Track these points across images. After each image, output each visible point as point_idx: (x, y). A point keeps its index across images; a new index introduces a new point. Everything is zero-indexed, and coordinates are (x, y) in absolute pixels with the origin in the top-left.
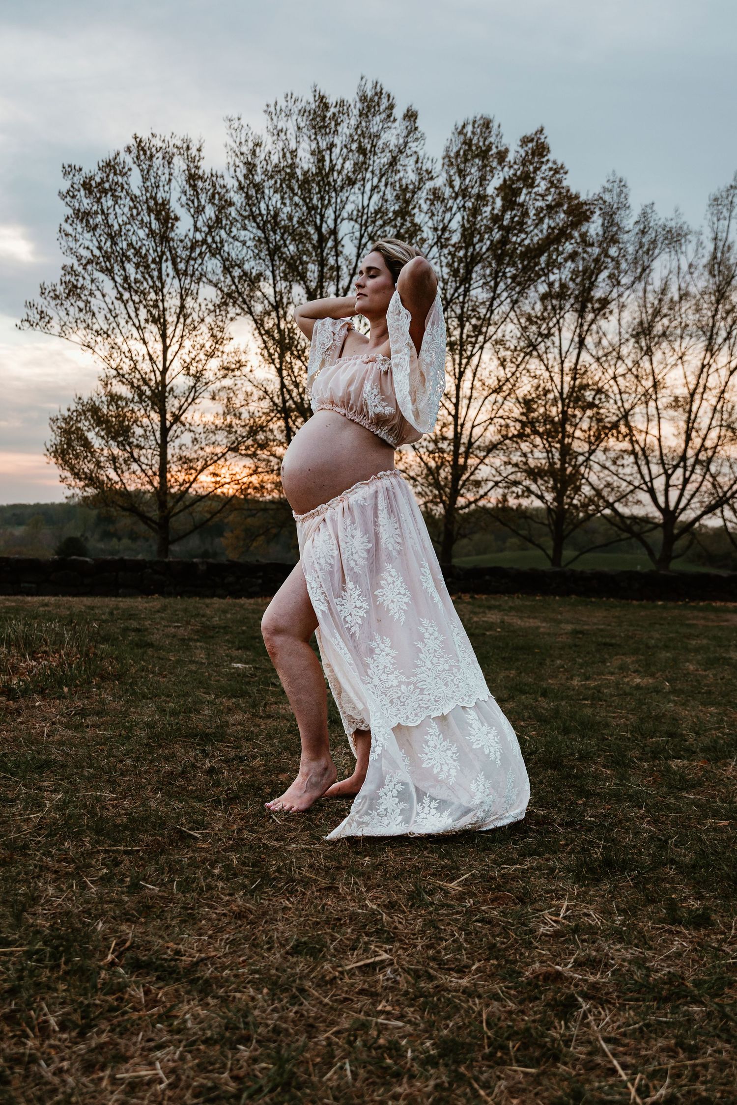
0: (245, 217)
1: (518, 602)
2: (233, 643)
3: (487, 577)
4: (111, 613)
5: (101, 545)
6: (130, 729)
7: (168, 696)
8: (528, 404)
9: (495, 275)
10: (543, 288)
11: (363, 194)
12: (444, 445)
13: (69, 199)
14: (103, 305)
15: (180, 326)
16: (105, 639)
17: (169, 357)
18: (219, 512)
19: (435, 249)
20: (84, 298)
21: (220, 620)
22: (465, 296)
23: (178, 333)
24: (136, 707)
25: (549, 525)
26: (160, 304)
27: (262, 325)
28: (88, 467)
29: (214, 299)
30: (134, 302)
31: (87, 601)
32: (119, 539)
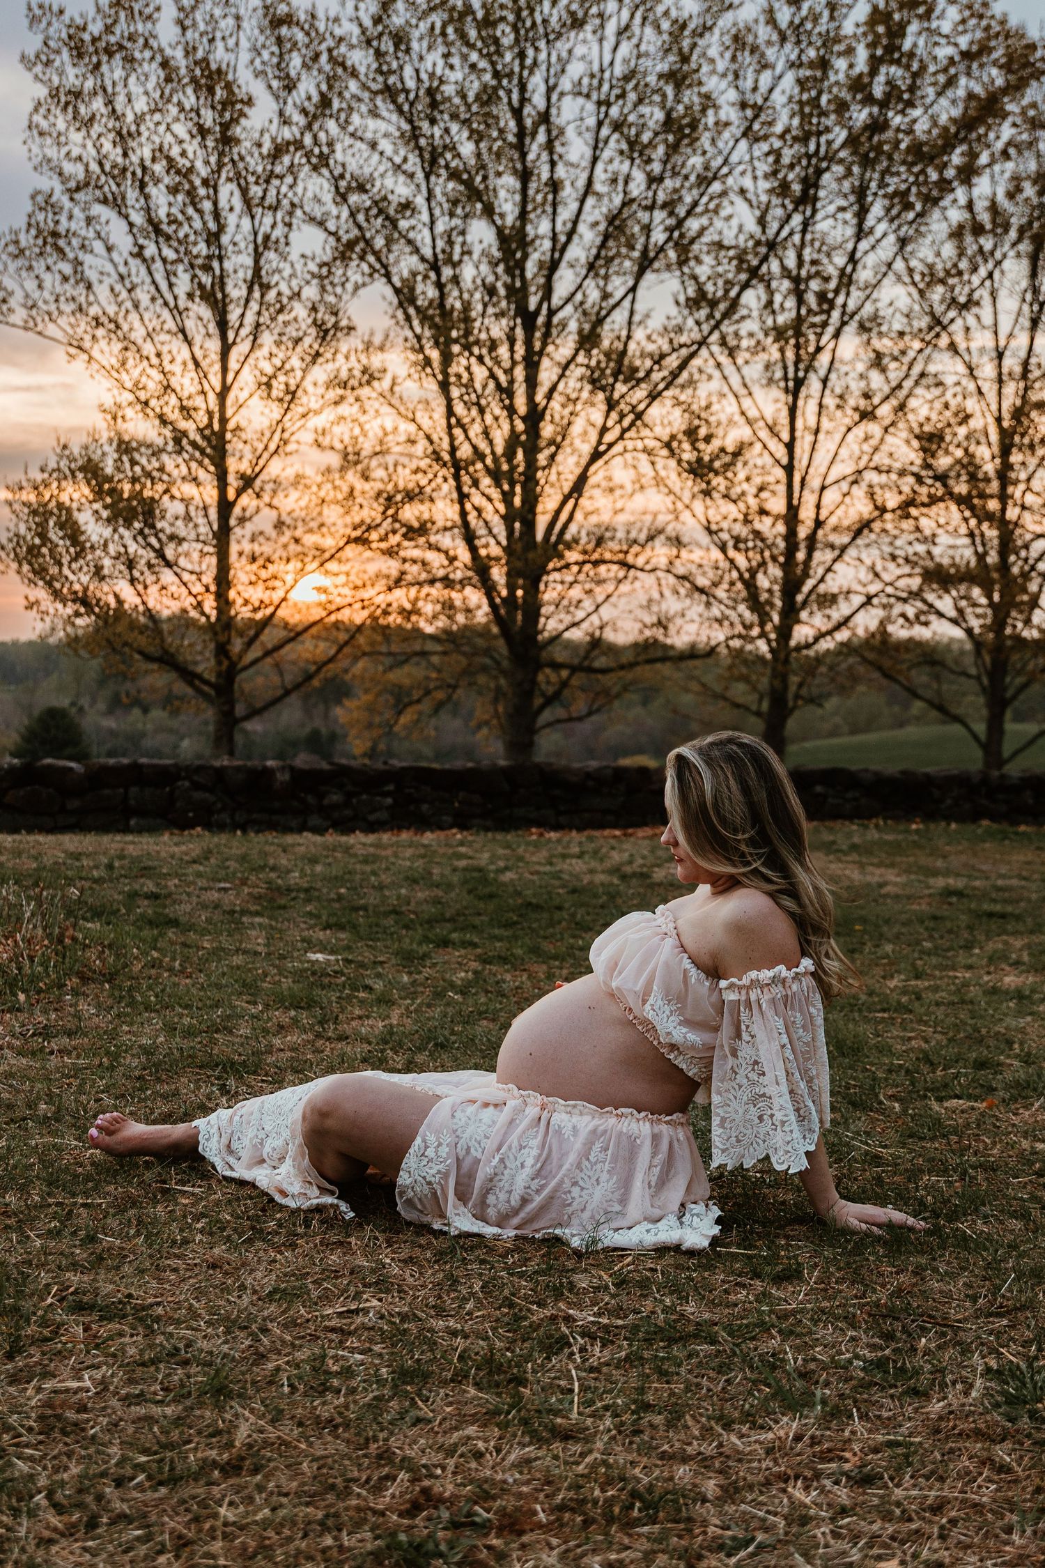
0: (376, 93)
1: (873, 835)
2: (318, 917)
3: (819, 789)
4: (110, 867)
5: (110, 723)
6: (116, 1056)
7: (187, 1007)
8: (930, 441)
9: (861, 192)
10: (956, 216)
11: (601, 40)
12: (764, 525)
13: (39, 69)
14: (109, 268)
15: (254, 306)
16: (97, 914)
17: (233, 364)
18: (331, 660)
19: (743, 144)
20: (71, 255)
21: (302, 876)
22: (804, 232)
23: (250, 318)
24: (131, 1024)
25: (978, 678)
26: (216, 264)
27: (412, 300)
28: (80, 579)
29: (319, 251)
30: (164, 261)
31: (72, 841)
32: (146, 710)
